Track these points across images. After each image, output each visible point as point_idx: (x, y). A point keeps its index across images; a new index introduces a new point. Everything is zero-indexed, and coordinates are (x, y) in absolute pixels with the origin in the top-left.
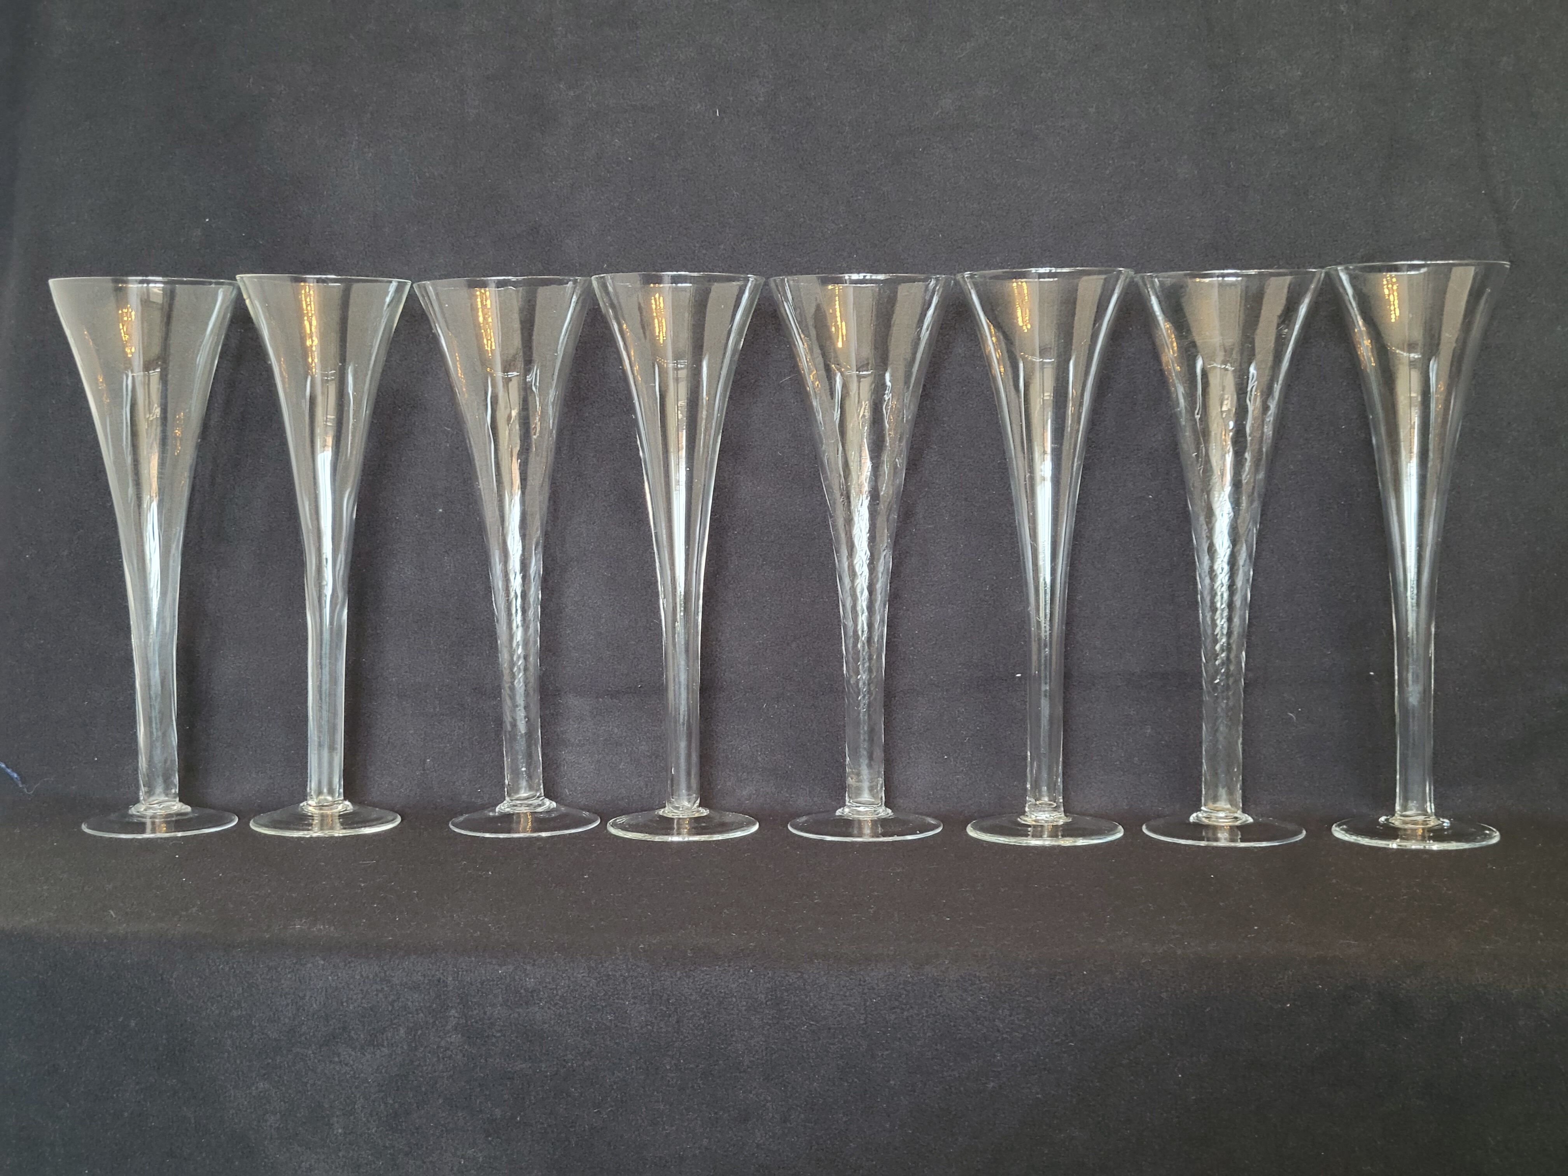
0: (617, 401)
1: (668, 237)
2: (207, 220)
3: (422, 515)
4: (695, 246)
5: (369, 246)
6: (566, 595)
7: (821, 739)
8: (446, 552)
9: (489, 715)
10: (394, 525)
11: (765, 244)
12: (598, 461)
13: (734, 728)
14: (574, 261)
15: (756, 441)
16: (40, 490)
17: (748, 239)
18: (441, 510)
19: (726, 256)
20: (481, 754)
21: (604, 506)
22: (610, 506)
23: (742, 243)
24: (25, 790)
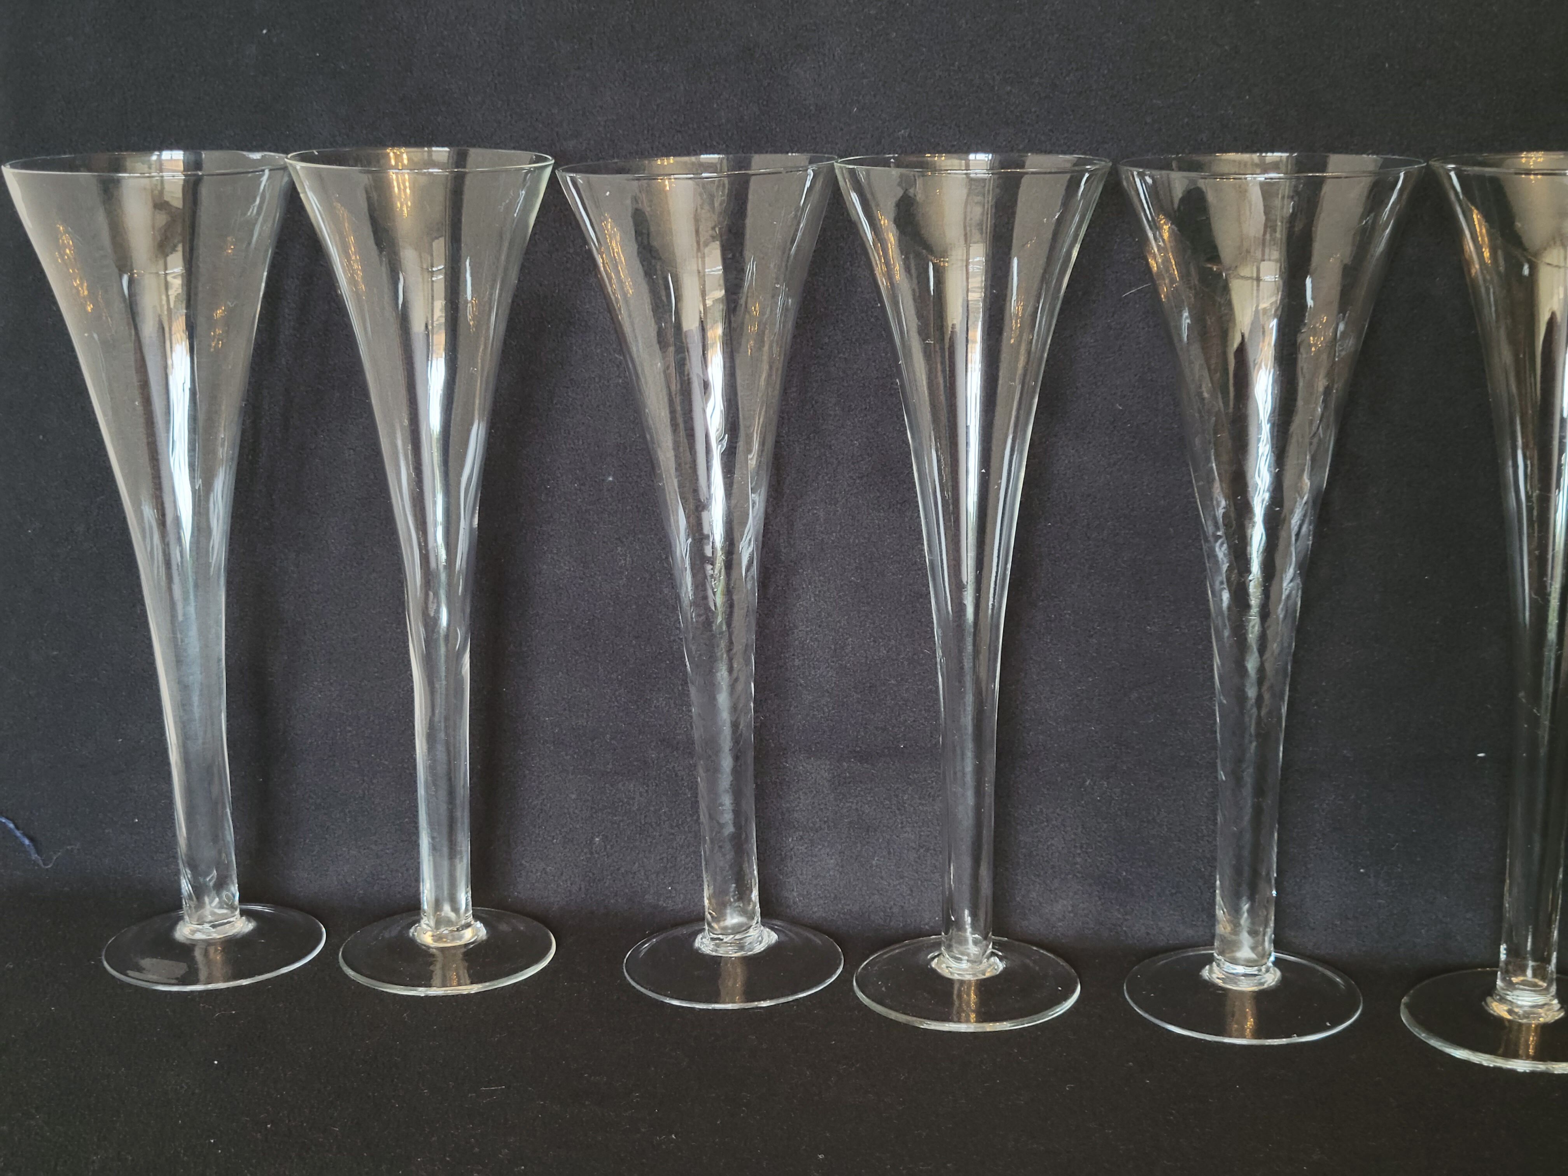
0: (872, 320)
1: (953, 65)
2: (265, 32)
3: (583, 484)
4: (994, 79)
5: (499, 75)
6: (795, 610)
7: (1173, 835)
8: (619, 539)
9: (682, 779)
10: (543, 497)
11: (1104, 76)
12: (843, 410)
13: (1041, 811)
14: (807, 102)
15: (1083, 386)
16: (41, 437)
17: (1077, 70)
18: (611, 479)
19: (1043, 95)
20: (673, 834)
21: (851, 477)
22: (861, 478)
23: (1068, 75)
24: (41, 862)
